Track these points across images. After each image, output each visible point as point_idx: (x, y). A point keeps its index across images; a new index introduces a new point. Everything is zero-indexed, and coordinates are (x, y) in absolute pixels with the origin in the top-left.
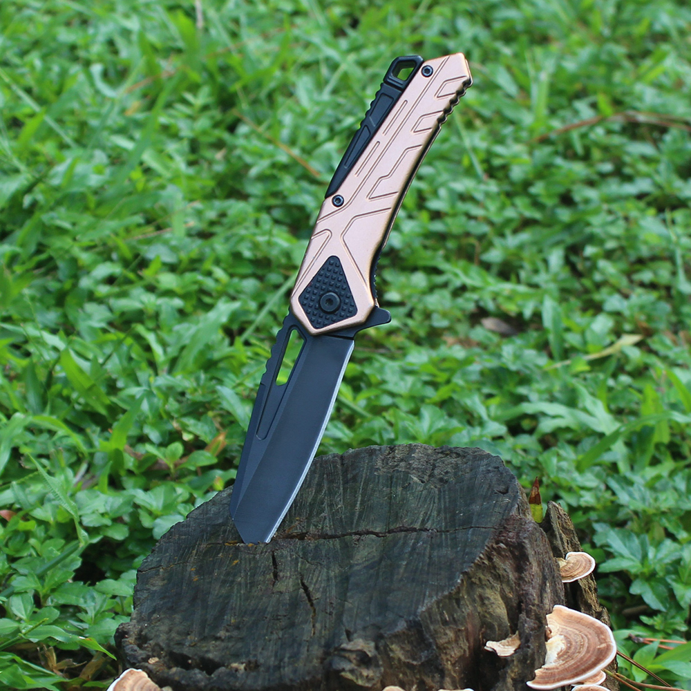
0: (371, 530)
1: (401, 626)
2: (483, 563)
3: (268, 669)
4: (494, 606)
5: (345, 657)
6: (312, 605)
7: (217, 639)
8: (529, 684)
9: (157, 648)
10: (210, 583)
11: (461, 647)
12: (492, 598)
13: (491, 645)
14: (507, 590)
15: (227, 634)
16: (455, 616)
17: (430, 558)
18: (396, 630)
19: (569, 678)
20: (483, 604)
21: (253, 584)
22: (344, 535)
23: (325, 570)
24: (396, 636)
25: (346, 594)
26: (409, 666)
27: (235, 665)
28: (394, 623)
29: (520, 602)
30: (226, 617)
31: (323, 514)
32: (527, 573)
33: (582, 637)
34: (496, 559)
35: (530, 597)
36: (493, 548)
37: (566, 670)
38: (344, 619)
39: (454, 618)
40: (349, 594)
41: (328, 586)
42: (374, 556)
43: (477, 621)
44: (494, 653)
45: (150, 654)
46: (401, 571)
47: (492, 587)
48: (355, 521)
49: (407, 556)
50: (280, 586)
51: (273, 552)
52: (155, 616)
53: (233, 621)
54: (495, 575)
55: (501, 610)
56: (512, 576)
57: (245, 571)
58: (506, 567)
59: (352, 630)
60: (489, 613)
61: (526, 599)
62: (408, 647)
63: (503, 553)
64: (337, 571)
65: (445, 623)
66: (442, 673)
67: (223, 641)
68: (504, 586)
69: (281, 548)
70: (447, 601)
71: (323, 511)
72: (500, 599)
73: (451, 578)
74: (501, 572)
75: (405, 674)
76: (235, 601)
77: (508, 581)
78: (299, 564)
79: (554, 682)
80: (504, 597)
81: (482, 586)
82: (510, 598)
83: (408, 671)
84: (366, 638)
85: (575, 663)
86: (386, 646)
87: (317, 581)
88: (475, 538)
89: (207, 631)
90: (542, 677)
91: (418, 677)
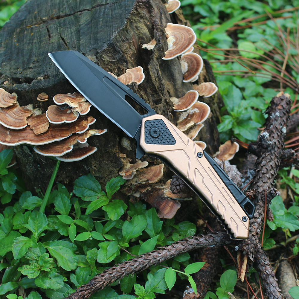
0: (85, 8)
1: (105, 46)
2: (134, 13)
3: (53, 76)
4: (142, 30)
6: (67, 45)
7: (30, 68)
8: (163, 58)
9: (6, 77)
10: (23, 45)
11: (132, 50)
12: (141, 26)
13: (144, 46)
14: (146, 22)
15: (34, 65)
16: (127, 37)
17: (112, 15)
18: (103, 49)
19: (179, 53)
20: (138, 30)
21: (41, 42)
22: (75, 13)
23: (69, 29)
24: (104, 51)
25: (80, 38)
26: (112, 62)
27: (39, 78)
28: (102, 46)
29: (153, 25)
30: (32, 58)
31: (64, 7)
32: (153, 13)
33: (181, 35)
34: (139, 10)
35: (157, 22)
36: (137, 5)
37: (177, 49)
38: (81, 49)
39: (127, 38)
40: (81, 38)
41: (72, 36)
42: (88, 20)
43: (137, 37)
44: (146, 49)
45: (4, 80)
46: (101, 23)
47: (140, 22)
48: (78, 7)
49: (102, 16)
50: (52, 40)
51: (47, 26)
52: (4, 64)
53: (35, 59)
54: (140, 17)
55: (145, 31)
56: (147, 15)
57: (37, 37)
58: (144, 12)
59: (85, 53)
60: (141, 33)
61: (155, 24)
62: (110, 55)
63: (142, 7)
64: (74, 29)
65: (123, 41)
66: (126, 62)
67: (33, 68)
68: (145, 20)
69: (50, 24)
70: (122, 32)
71: (64, 5)
72: (144, 26)
73: (122, 22)
74: (142, 15)
75: (111, 66)
76: (35, 51)
77: (146, 18)
78: (58, 29)
79: (174, 55)
80: (146, 25)
81: (136, 22)
82: (149, 25)
83: (112, 65)
84: (91, 55)
85: (181, 46)
86: (101, 56)
87: (67, 35)
88: (129, 3)
89: (25, 66)
90: (168, 55)
91: (117, 66)
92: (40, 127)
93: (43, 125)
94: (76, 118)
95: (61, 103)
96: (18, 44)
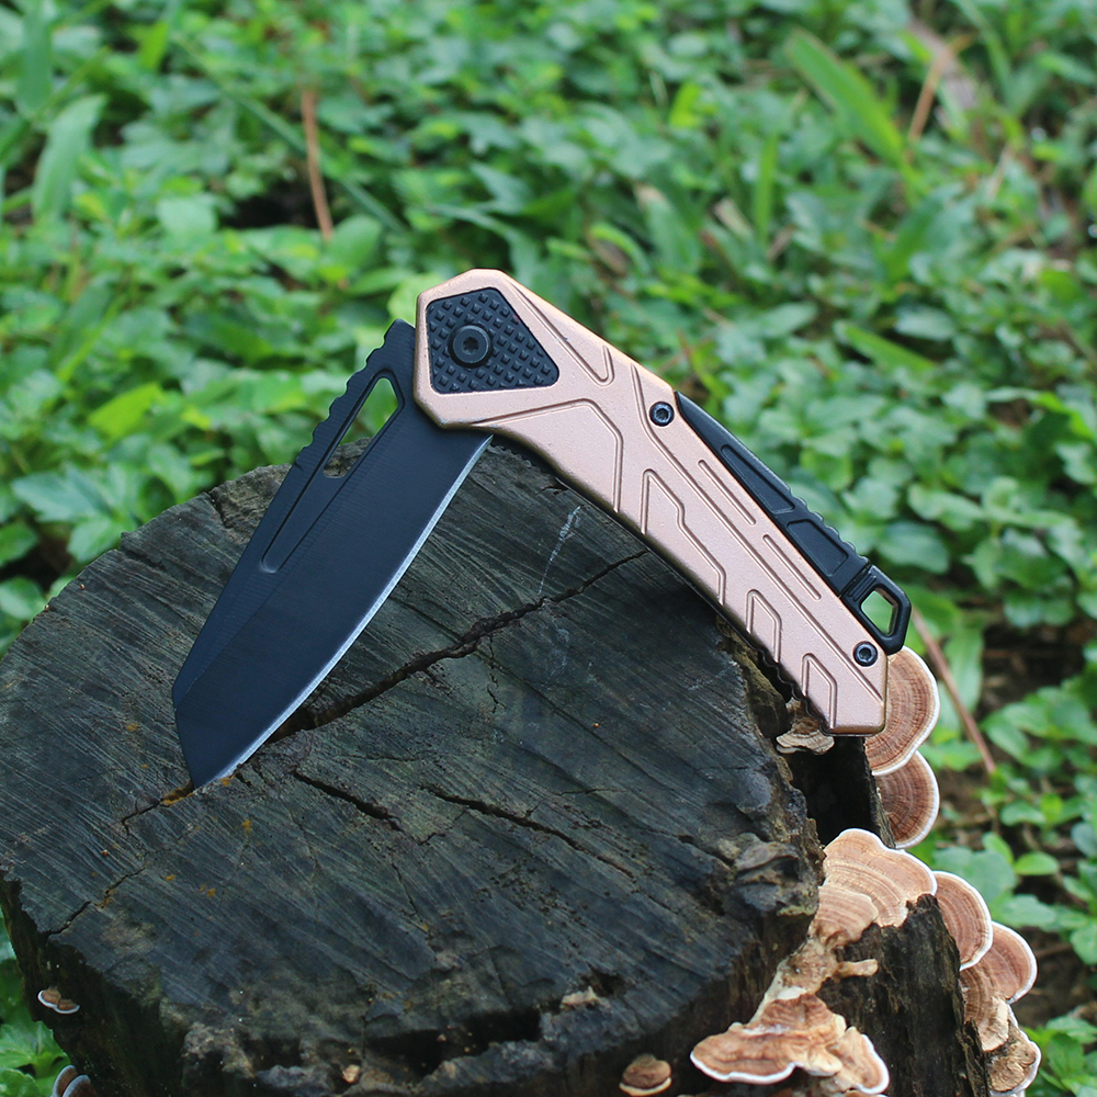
0: (427, 652)
3: (641, 973)
5: (754, 883)
10: (255, 883)
13: (787, 743)
15: (455, 954)
21: (353, 847)
23: (458, 757)
27: (571, 999)
30: (399, 928)
38: (645, 822)
40: (577, 777)
41: (510, 781)
42: (508, 693)
46: (609, 693)
50: (418, 825)
51: (294, 773)
52: (236, 995)
53: (425, 927)
57: (293, 831)
59: (686, 833)
64: (481, 749)
69: (300, 758)
76: (369, 893)
78: (387, 771)
84: (728, 834)
87: (476, 783)
89: (400, 970)
95: (780, 1070)
96: (212, 890)
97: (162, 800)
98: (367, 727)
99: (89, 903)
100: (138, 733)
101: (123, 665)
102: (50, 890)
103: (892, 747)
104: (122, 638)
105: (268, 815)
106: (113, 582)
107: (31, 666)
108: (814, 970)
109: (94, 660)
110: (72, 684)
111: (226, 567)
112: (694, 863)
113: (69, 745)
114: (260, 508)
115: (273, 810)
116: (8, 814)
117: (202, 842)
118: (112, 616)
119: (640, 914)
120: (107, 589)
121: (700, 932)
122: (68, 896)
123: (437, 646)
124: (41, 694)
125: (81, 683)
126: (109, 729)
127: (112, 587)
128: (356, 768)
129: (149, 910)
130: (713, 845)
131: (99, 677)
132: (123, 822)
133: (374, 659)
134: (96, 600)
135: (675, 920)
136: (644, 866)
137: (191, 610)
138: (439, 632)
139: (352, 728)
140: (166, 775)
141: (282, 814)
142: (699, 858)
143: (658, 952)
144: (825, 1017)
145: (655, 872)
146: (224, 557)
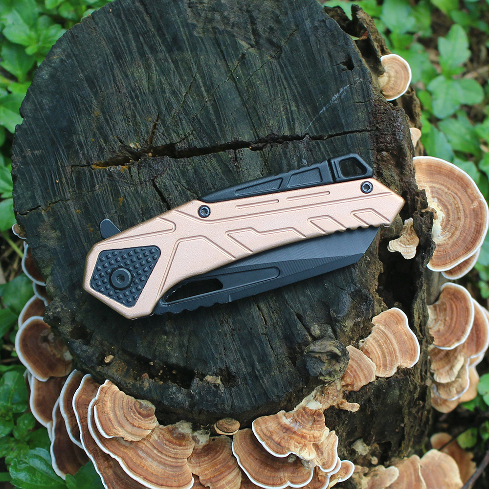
0: (240, 139)
1: (348, 302)
3: (245, 379)
5: (316, 358)
8: (429, 266)
13: (393, 246)
18: (347, 310)
22: (216, 149)
24: (347, 315)
26: (355, 324)
27: (209, 378)
36: (378, 160)
37: (456, 244)
51: (153, 181)
59: (301, 313)
61: (409, 189)
62: (354, 312)
63: (385, 159)
65: (368, 265)
69: (159, 173)
74: (389, 180)
75: (353, 331)
77: (395, 183)
79: (451, 261)
83: (355, 327)
85: (461, 234)
86: (341, 326)
91: (362, 326)
92: (224, 482)
93: (230, 477)
94: (310, 474)
95: (283, 453)
96: (92, 229)
97: (92, 164)
98: (196, 171)
99: (40, 206)
100: (98, 119)
101: (108, 73)
102: (27, 189)
103: (448, 258)
104: (115, 53)
105: (132, 200)
106: (125, 15)
107: (69, 50)
108: (331, 397)
109: (96, 62)
110: (82, 71)
111: (177, 34)
112: (295, 332)
113: (66, 109)
114: (208, 3)
115: (135, 198)
116: (27, 134)
117: (99, 200)
118: (116, 38)
119: (259, 348)
120: (121, 18)
121: (280, 372)
122: (33, 197)
123: (246, 138)
124: (67, 71)
125: (86, 74)
126: (87, 108)
127: (124, 18)
128: (180, 193)
129: (62, 225)
130: (309, 325)
131: (94, 74)
132: (72, 166)
133: (216, 130)
134: (113, 23)
135: (272, 359)
136: (275, 320)
137: (152, 53)
138: (252, 129)
139: (189, 168)
140: (100, 150)
141: (138, 202)
142: (299, 330)
143: (257, 373)
144: (321, 427)
145: (277, 327)
146: (179, 27)
